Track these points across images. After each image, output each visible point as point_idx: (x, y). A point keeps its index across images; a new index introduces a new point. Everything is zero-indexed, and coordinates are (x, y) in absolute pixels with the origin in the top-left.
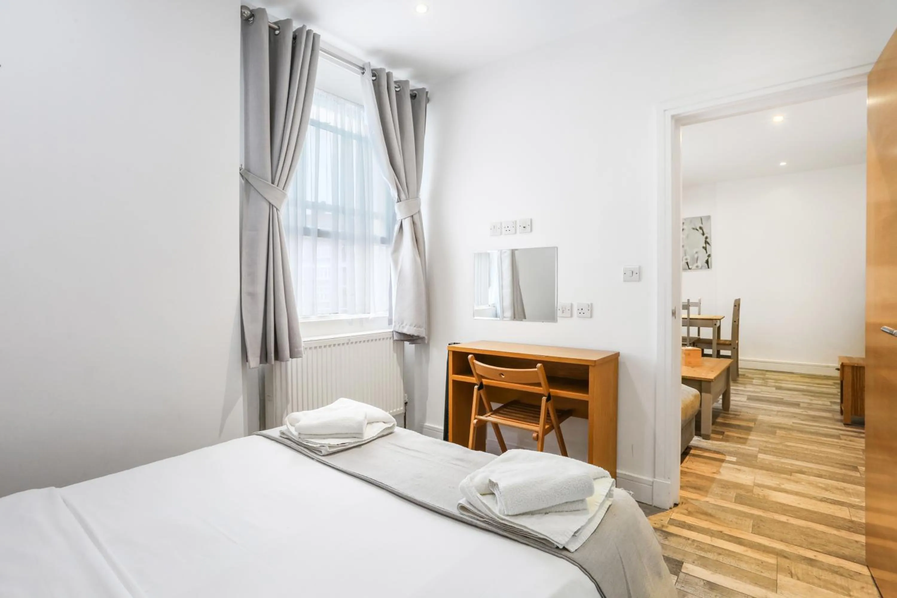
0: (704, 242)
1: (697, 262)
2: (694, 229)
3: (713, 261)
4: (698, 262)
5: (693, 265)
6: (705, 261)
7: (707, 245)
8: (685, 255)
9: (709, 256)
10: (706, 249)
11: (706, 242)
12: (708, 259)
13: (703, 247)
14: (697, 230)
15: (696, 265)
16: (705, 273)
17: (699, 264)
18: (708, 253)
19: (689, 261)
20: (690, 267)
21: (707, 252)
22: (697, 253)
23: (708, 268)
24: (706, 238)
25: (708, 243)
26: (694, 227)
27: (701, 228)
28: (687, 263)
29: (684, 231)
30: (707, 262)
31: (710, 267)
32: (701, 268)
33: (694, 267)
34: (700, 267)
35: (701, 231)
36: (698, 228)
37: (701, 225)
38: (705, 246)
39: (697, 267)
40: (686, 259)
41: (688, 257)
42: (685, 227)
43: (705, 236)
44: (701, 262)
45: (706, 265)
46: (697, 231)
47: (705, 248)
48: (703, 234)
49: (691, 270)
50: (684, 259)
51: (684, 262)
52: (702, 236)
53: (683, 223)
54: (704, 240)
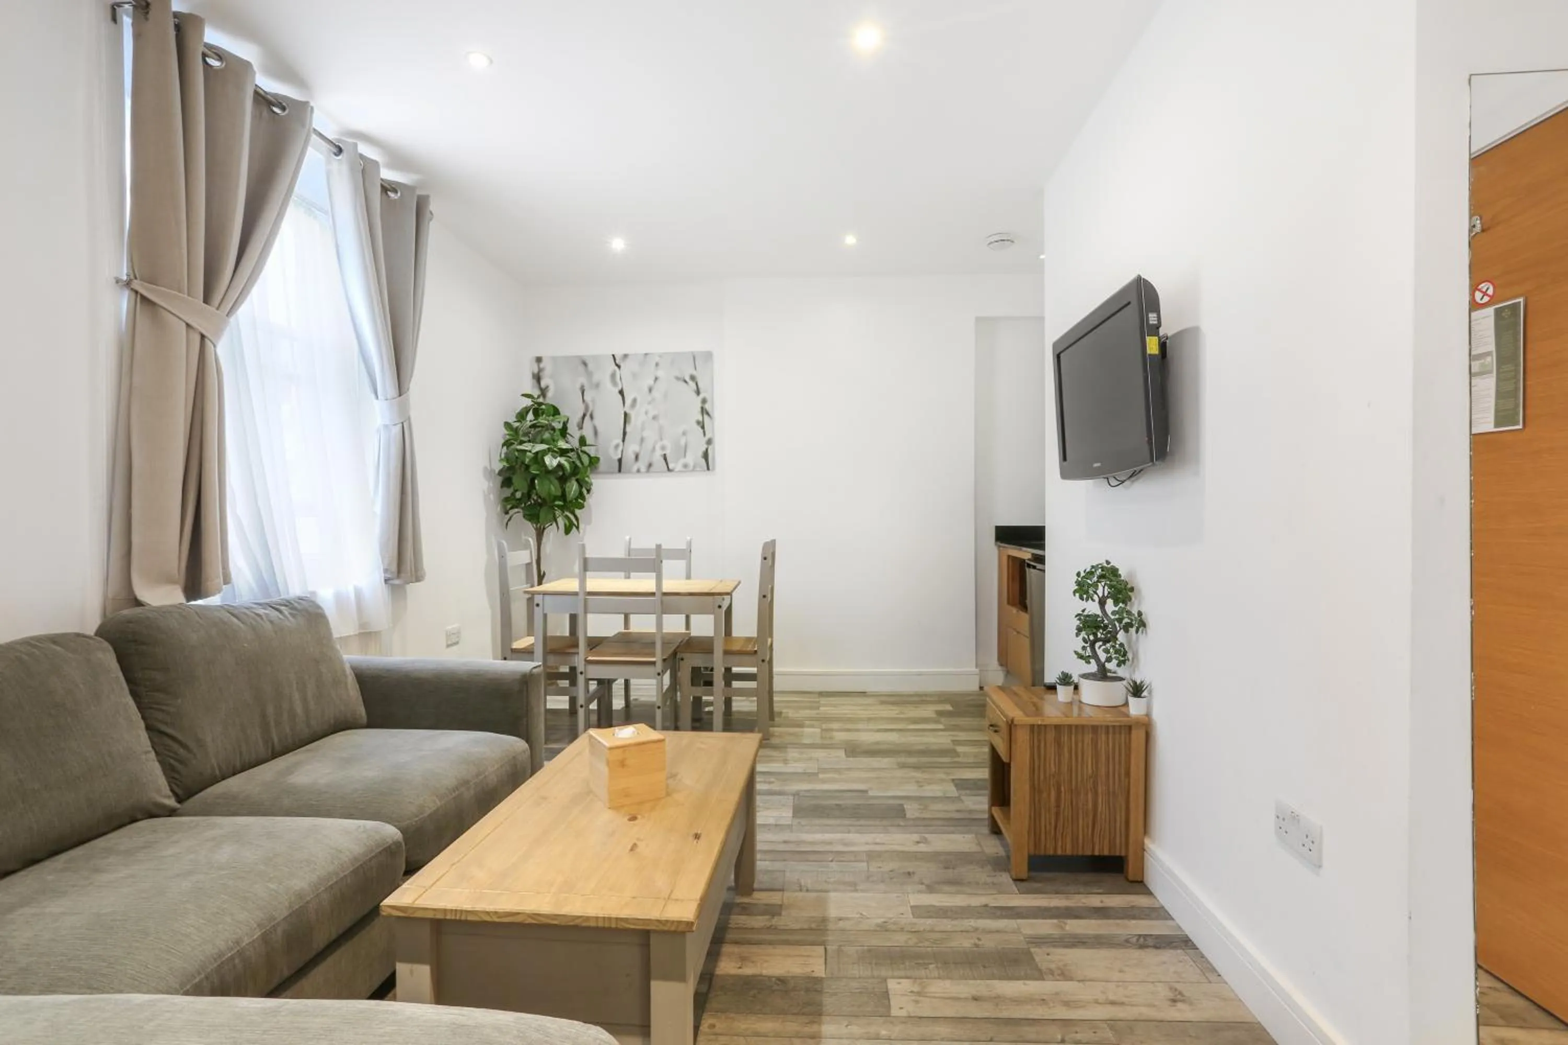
0: (700, 410)
1: (685, 456)
2: (678, 378)
3: (719, 453)
4: (688, 454)
5: (677, 462)
6: (700, 453)
7: (706, 417)
8: (661, 439)
9: (709, 442)
10: (703, 427)
11: (704, 411)
12: (707, 450)
13: (698, 423)
14: (686, 382)
15: (682, 461)
16: (701, 479)
17: (690, 459)
18: (708, 436)
19: (668, 452)
20: (671, 466)
21: (704, 434)
22: (684, 434)
23: (708, 469)
24: (704, 401)
25: (708, 414)
26: (679, 376)
27: (693, 378)
28: (665, 457)
29: (658, 382)
30: (706, 455)
31: (711, 468)
32: (693, 470)
33: (679, 467)
34: (691, 468)
35: (692, 385)
36: (687, 379)
37: (694, 372)
38: (701, 419)
39: (685, 466)
40: (663, 448)
41: (666, 442)
42: (660, 373)
43: (702, 396)
44: (694, 456)
45: (703, 462)
46: (684, 384)
47: (702, 425)
48: (698, 392)
49: (672, 473)
50: (658, 447)
51: (659, 453)
52: (694, 395)
53: (657, 365)
54: (700, 405)
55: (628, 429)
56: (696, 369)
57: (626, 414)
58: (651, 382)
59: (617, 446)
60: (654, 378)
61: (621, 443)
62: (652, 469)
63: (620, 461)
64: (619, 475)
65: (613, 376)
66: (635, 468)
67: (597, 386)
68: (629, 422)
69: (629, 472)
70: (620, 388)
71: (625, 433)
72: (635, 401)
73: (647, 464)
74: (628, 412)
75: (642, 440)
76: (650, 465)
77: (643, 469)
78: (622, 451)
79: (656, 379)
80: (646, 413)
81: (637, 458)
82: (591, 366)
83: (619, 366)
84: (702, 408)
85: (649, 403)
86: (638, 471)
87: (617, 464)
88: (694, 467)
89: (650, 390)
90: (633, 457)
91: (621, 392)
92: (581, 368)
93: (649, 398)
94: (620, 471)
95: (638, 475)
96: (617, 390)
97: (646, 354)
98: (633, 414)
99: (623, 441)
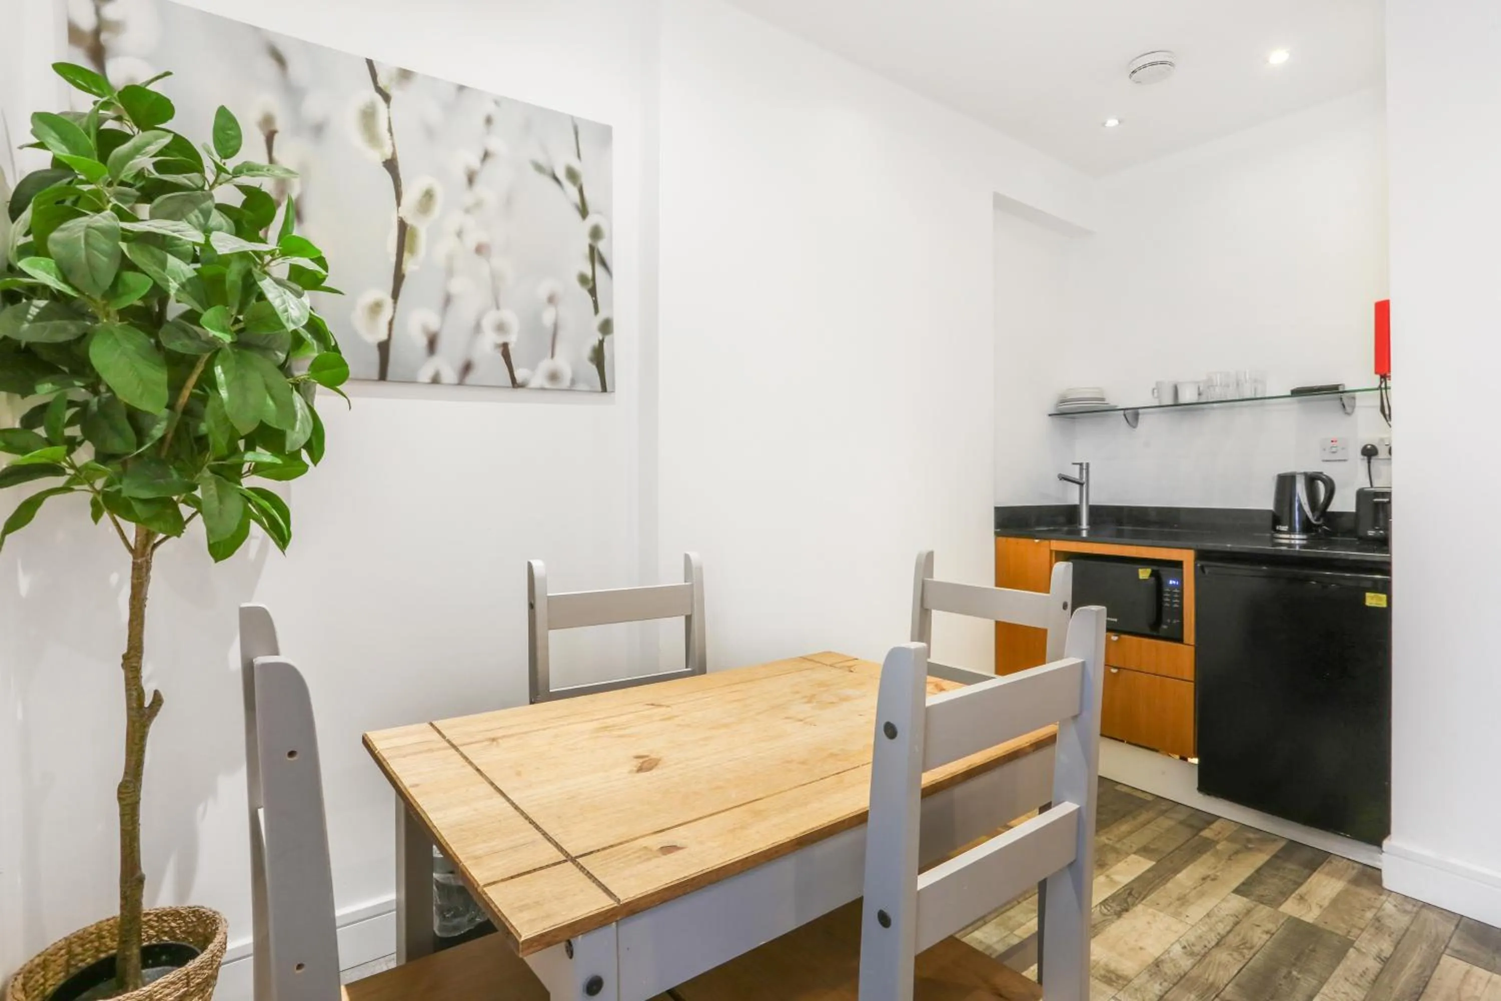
0: (587, 250)
1: (553, 356)
2: (539, 168)
5: (533, 367)
6: (587, 352)
7: (599, 270)
9: (606, 327)
10: (593, 292)
11: (595, 256)
12: (601, 343)
13: (583, 279)
14: (556, 179)
15: (546, 365)
16: (587, 413)
17: (563, 362)
18: (603, 315)
19: (512, 339)
20: (520, 374)
21: (596, 310)
22: (551, 300)
23: (604, 389)
24: (596, 233)
25: (604, 264)
26: (542, 160)
27: (572, 175)
28: (505, 350)
29: (489, 161)
30: (598, 357)
31: (608, 388)
32: (570, 388)
33: (538, 379)
34: (566, 383)
35: (573, 191)
36: (561, 174)
37: (574, 161)
38: (588, 272)
39: (554, 377)
40: (501, 328)
41: (509, 316)
42: (495, 144)
43: (592, 219)
44: (572, 356)
45: (593, 369)
46: (553, 185)
47: (590, 285)
48: (583, 211)
49: (523, 392)
50: (488, 323)
51: (489, 341)
52: (577, 216)
53: (489, 121)
54: (587, 241)
55: (409, 266)
56: (579, 156)
57: (403, 227)
58: (474, 161)
59: (376, 308)
60: (481, 154)
61: (389, 301)
62: (471, 378)
63: (384, 348)
64: (383, 387)
65: (368, 116)
66: (425, 375)
67: (318, 130)
68: (412, 252)
69: (412, 382)
70: (388, 153)
71: (399, 277)
72: (429, 195)
73: (459, 363)
74: (409, 221)
75: (448, 300)
76: (467, 368)
77: (449, 375)
78: (391, 323)
79: (486, 155)
80: (459, 234)
81: (432, 344)
82: (298, 68)
83: (387, 98)
84: (592, 249)
85: (467, 211)
86: (435, 380)
87: (375, 357)
88: (573, 382)
89: (471, 179)
90: (423, 342)
91: (391, 165)
92: (268, 66)
93: (468, 198)
94: (383, 376)
95: (436, 388)
96: (377, 157)
97: (461, 88)
98: (422, 228)
99: (395, 295)
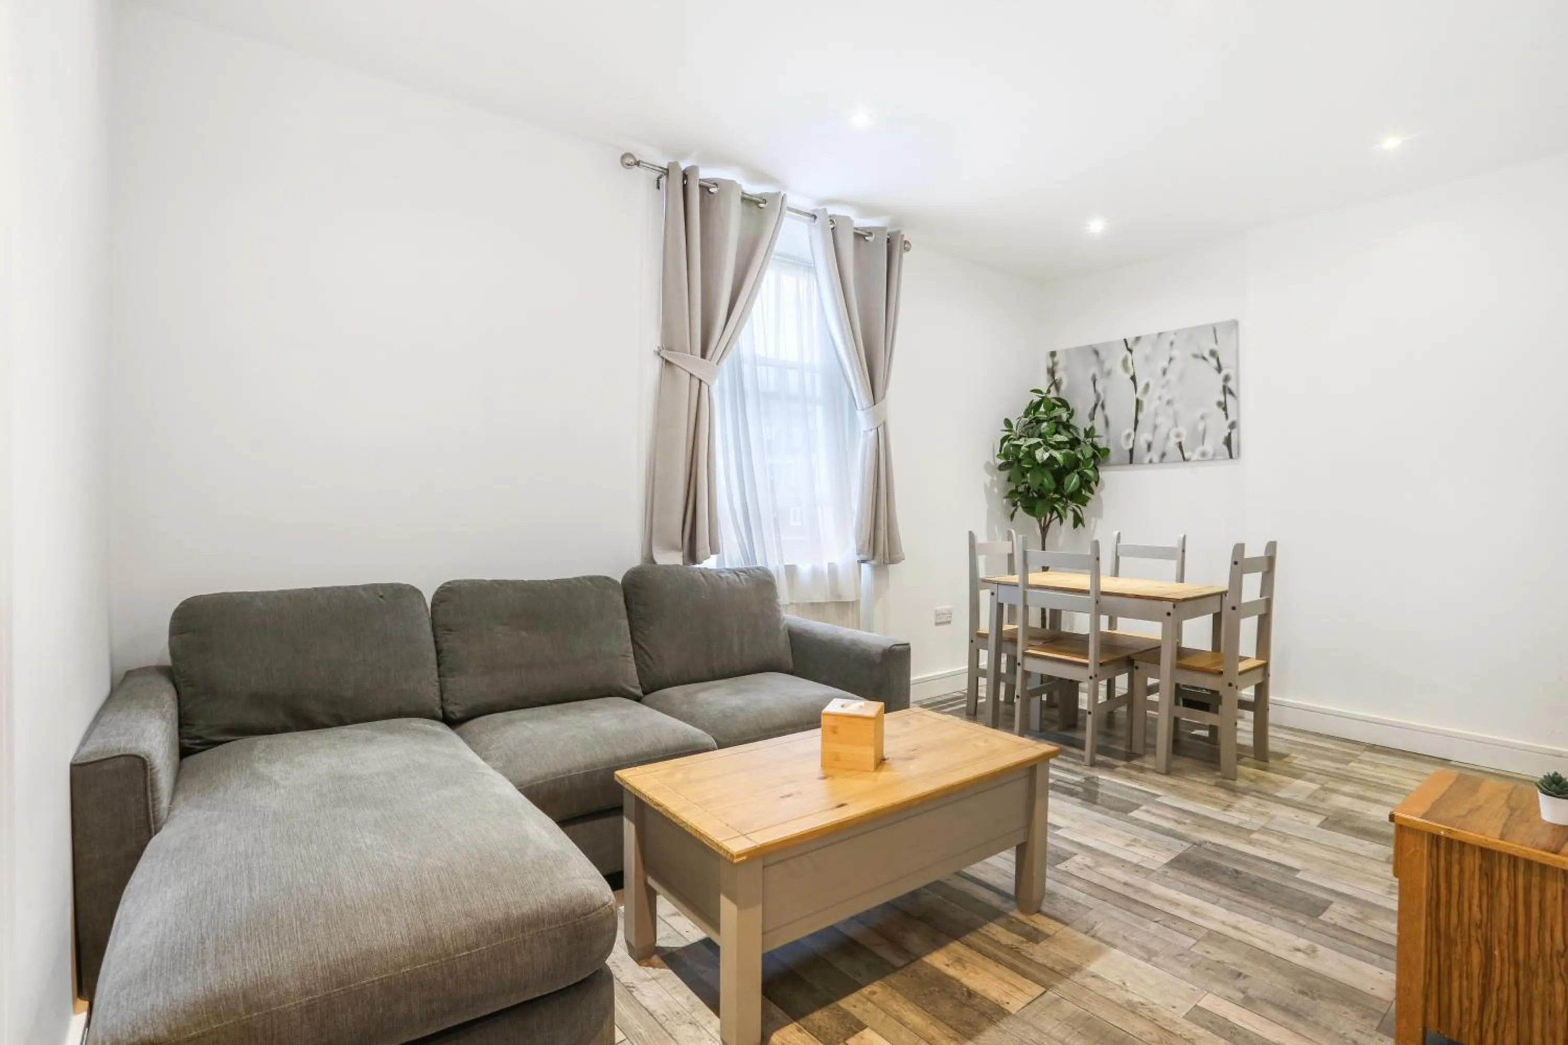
0: (1221, 388)
1: (1203, 444)
2: (1195, 356)
3: (1247, 437)
4: (1206, 441)
5: (1193, 451)
6: (1221, 439)
7: (1229, 397)
8: (1176, 425)
9: (1233, 425)
10: (1225, 409)
11: (1226, 390)
12: (1230, 434)
13: (1219, 404)
14: (1204, 358)
15: (1200, 449)
16: (1223, 469)
17: (1209, 447)
18: (1231, 419)
19: (1183, 440)
20: (1186, 455)
21: (1227, 417)
22: (1202, 418)
23: (1231, 457)
24: (1227, 379)
25: (1231, 393)
26: (1196, 351)
27: (1213, 353)
28: (1180, 446)
29: (1173, 363)
30: (1228, 442)
31: (1235, 454)
32: (1214, 458)
33: (1196, 456)
34: (1210, 456)
35: (1213, 361)
36: (1207, 355)
37: (1214, 347)
38: (1222, 399)
39: (1204, 454)
40: (1178, 435)
41: (1182, 429)
42: (1175, 353)
43: (1224, 372)
44: (1215, 442)
45: (1225, 448)
46: (1204, 362)
47: (1223, 406)
48: (1219, 369)
49: (1189, 463)
50: (1172, 435)
51: (1173, 442)
52: (1216, 373)
53: (1172, 343)
54: (1221, 384)
55: (1140, 417)
56: (1216, 342)
57: (1138, 401)
58: (1165, 363)
59: (1129, 436)
60: (1168, 359)
61: (1133, 432)
62: (1165, 459)
63: (1131, 451)
64: (1131, 466)
65: (1125, 361)
66: (1147, 460)
67: (1109, 373)
68: (1141, 410)
69: (1141, 463)
70: (1132, 373)
71: (1136, 422)
72: (1147, 386)
73: (1160, 453)
74: (1140, 398)
75: (1155, 427)
76: (1163, 455)
77: (1156, 458)
78: (1134, 441)
79: (1171, 360)
80: (1160, 398)
81: (1149, 447)
82: (1102, 354)
83: (1130, 351)
84: (1224, 388)
85: (1163, 387)
86: (1151, 462)
87: (1128, 455)
88: (1214, 455)
89: (1164, 373)
90: (1145, 446)
91: (1133, 378)
92: (1094, 357)
93: (1163, 381)
94: (1131, 462)
95: (1151, 465)
96: (1128, 376)
97: (1160, 334)
98: (1145, 400)
99: (1135, 429)
